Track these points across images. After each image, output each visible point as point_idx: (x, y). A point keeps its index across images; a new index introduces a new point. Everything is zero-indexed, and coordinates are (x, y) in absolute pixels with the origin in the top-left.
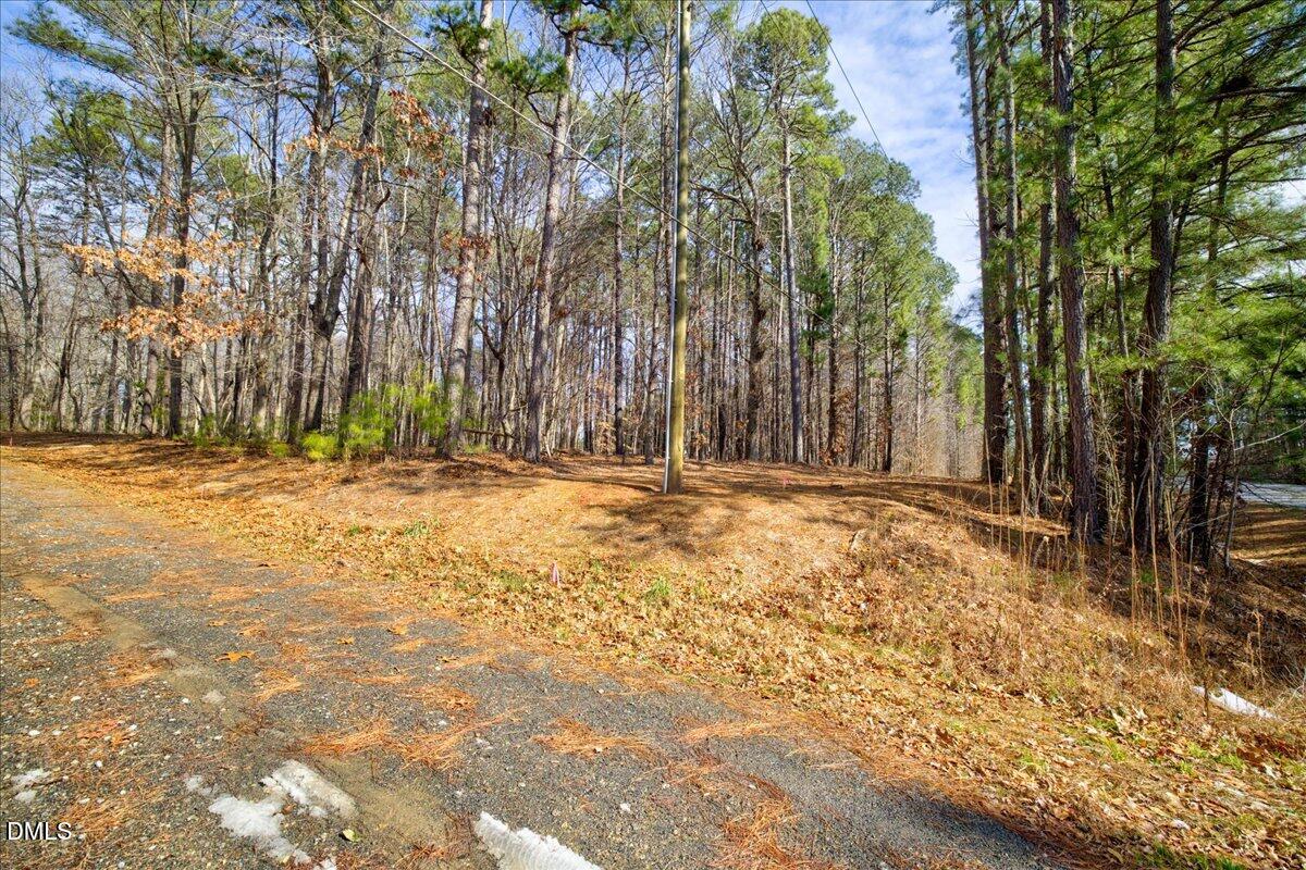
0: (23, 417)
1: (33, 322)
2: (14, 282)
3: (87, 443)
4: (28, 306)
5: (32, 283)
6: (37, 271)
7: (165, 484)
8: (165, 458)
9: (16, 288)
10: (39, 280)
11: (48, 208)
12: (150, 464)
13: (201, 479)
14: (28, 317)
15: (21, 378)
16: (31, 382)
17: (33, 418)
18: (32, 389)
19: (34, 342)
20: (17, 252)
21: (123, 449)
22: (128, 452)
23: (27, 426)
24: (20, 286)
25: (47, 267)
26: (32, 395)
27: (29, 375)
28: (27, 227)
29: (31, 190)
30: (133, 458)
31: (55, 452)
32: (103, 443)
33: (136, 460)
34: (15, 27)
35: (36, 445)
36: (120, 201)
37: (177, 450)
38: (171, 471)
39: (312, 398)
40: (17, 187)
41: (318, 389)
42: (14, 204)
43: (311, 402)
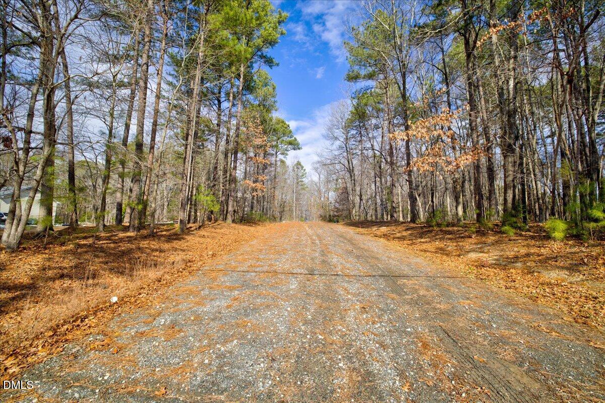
0: (354, 215)
1: (353, 181)
2: (347, 169)
3: (382, 226)
4: (351, 177)
6: (352, 164)
7: (443, 252)
8: (423, 234)
9: (348, 171)
12: (420, 238)
13: (462, 250)
14: (351, 180)
16: (354, 204)
20: (347, 159)
21: (399, 229)
22: (403, 231)
25: (354, 162)
28: (348, 150)
29: (348, 137)
30: (408, 233)
32: (389, 226)
33: (411, 235)
35: (367, 227)
37: (425, 230)
38: (437, 243)
39: (508, 195)
40: (345, 137)
41: (512, 189)
42: (345, 143)
43: (508, 198)
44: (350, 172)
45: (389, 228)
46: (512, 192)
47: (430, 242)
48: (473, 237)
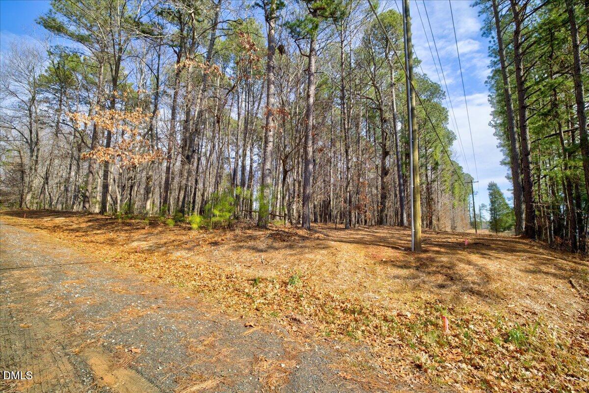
0: (27, 203)
1: (34, 158)
2: (27, 139)
3: (61, 217)
4: (32, 151)
5: (34, 140)
6: (37, 135)
7: (111, 242)
8: (104, 225)
9: (27, 142)
10: (38, 140)
11: (44, 107)
12: (98, 229)
13: (129, 240)
14: (32, 156)
15: (27, 184)
16: (31, 186)
17: (32, 203)
18: (31, 189)
19: (33, 168)
20: (29, 126)
21: (81, 220)
22: (84, 222)
23: (28, 207)
24: (29, 142)
25: (41, 134)
26: (31, 192)
27: (31, 183)
28: (34, 115)
29: (37, 98)
30: (87, 225)
31: (47, 221)
32: (70, 217)
33: (89, 226)
34: (39, 20)
35: (36, 218)
36: (76, 103)
37: (109, 221)
38: (111, 234)
39: (180, 194)
40: (31, 97)
41: (184, 190)
42: (29, 105)
43: (180, 197)
44: (30, 145)
45: (67, 219)
46: (183, 193)
47: (105, 233)
48: (146, 228)
